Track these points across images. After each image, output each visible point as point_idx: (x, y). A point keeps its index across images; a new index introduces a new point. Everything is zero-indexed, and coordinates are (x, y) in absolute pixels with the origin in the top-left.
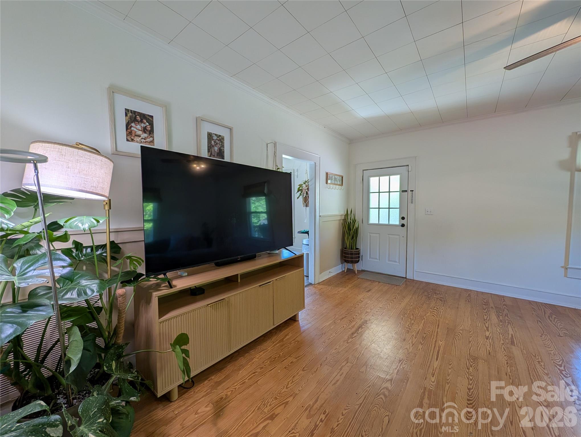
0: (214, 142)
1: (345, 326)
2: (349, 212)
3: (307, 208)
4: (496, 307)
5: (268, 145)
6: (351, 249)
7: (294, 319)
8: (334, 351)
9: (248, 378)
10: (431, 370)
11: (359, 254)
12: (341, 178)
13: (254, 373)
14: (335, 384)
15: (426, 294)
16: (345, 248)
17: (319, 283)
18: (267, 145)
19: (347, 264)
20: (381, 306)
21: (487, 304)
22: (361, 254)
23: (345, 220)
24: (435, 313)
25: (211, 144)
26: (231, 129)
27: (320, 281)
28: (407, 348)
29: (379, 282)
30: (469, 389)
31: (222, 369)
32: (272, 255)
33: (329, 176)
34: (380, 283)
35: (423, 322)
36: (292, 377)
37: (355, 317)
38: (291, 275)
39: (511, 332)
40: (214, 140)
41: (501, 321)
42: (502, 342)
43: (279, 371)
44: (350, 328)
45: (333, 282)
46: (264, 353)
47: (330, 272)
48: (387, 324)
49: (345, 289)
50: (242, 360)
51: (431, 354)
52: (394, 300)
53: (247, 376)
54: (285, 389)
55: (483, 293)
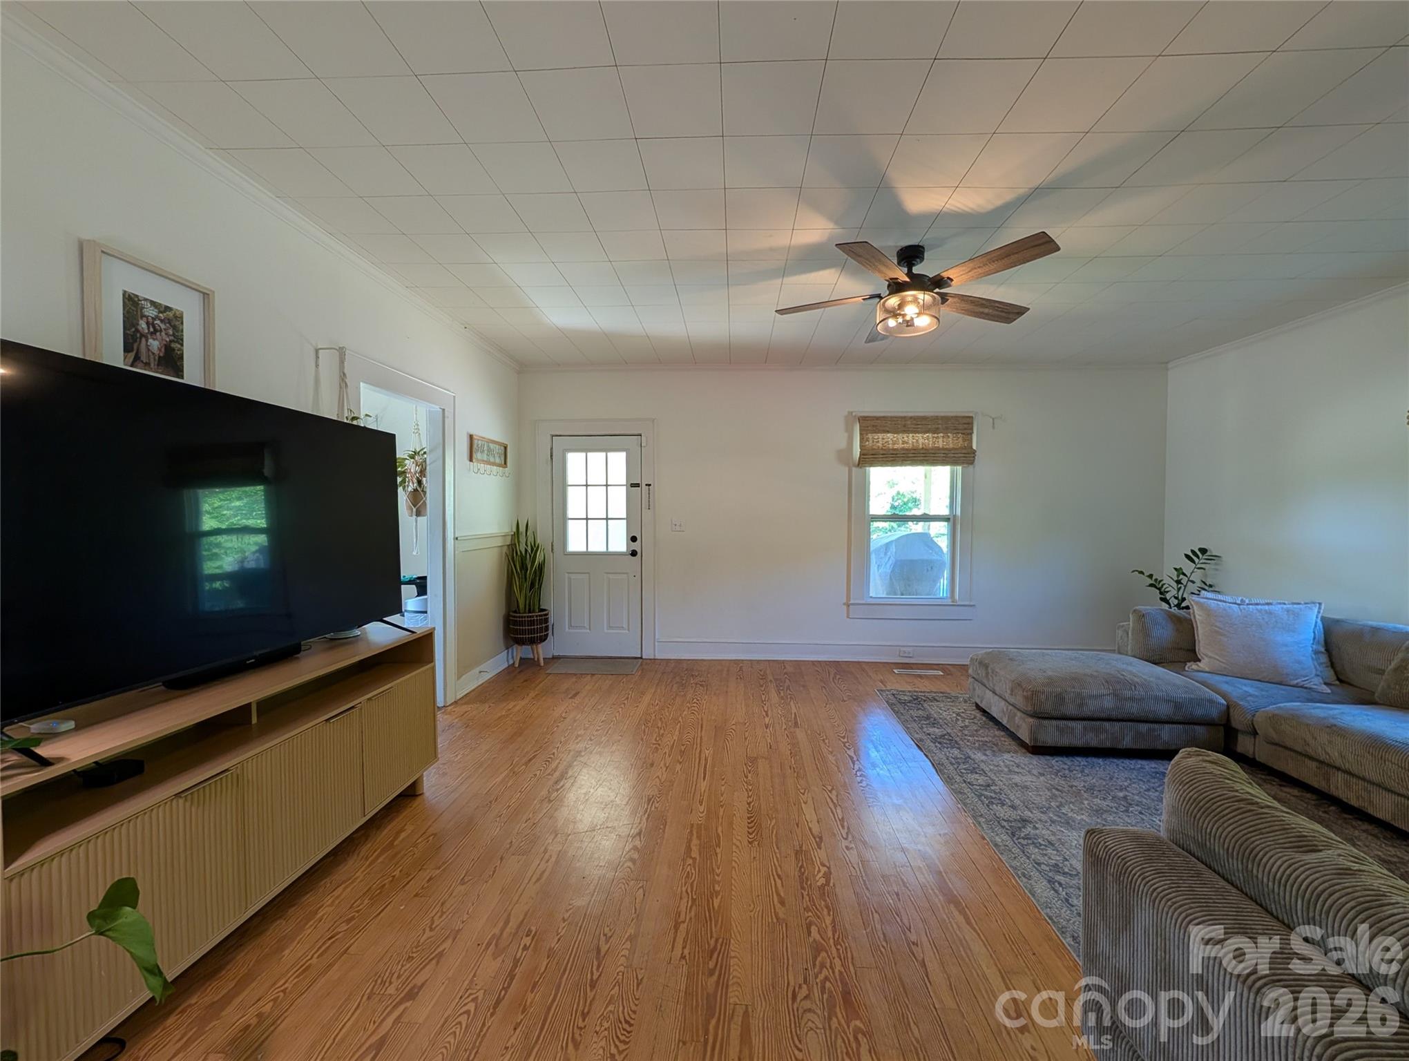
0: (148, 323)
1: (538, 773)
2: (522, 529)
3: (419, 518)
4: (776, 680)
5: (320, 351)
6: (530, 612)
7: (411, 793)
8: (524, 825)
9: (316, 956)
10: (697, 797)
11: (546, 621)
12: (503, 448)
13: (330, 939)
14: (538, 880)
15: (678, 679)
16: (515, 612)
17: (456, 702)
18: (317, 351)
19: (519, 647)
20: (603, 719)
21: (764, 677)
22: (551, 620)
23: (512, 547)
24: (696, 709)
25: (137, 330)
26: (206, 296)
27: (458, 697)
28: (658, 777)
29: (593, 675)
30: (749, 804)
31: (221, 968)
32: (345, 641)
33: (475, 442)
34: (594, 678)
35: (678, 727)
36: (440, 904)
37: (555, 751)
38: (404, 683)
39: (794, 710)
40: (147, 317)
41: (782, 698)
42: (784, 727)
43: (402, 908)
44: (549, 774)
45: (492, 693)
46: (345, 889)
47: (480, 672)
48: (619, 747)
49: (523, 703)
50: (281, 927)
51: (696, 772)
52: (626, 702)
53: (313, 952)
54: (428, 933)
55: (758, 661)
